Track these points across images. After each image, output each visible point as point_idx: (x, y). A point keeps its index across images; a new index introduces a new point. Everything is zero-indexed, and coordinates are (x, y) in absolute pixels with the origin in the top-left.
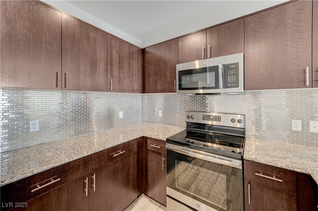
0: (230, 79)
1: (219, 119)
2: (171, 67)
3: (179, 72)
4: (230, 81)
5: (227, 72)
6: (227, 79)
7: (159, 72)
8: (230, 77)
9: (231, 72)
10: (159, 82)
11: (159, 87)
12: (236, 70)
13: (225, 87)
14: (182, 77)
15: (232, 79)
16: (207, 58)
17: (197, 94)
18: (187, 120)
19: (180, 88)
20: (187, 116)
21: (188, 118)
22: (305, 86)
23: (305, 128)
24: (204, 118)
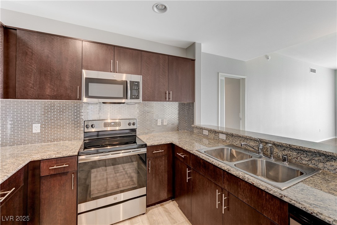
0: (134, 92)
1: (119, 124)
2: (70, 70)
3: (86, 78)
4: (134, 94)
5: (132, 88)
6: (132, 92)
7: (48, 71)
8: (134, 91)
9: (134, 88)
10: (49, 85)
11: (48, 91)
12: (138, 87)
13: (131, 98)
14: (90, 84)
15: (135, 93)
16: (114, 71)
17: (103, 103)
18: (86, 130)
19: (87, 96)
20: (86, 126)
21: (87, 128)
22: (166, 101)
23: (162, 123)
24: (106, 125)
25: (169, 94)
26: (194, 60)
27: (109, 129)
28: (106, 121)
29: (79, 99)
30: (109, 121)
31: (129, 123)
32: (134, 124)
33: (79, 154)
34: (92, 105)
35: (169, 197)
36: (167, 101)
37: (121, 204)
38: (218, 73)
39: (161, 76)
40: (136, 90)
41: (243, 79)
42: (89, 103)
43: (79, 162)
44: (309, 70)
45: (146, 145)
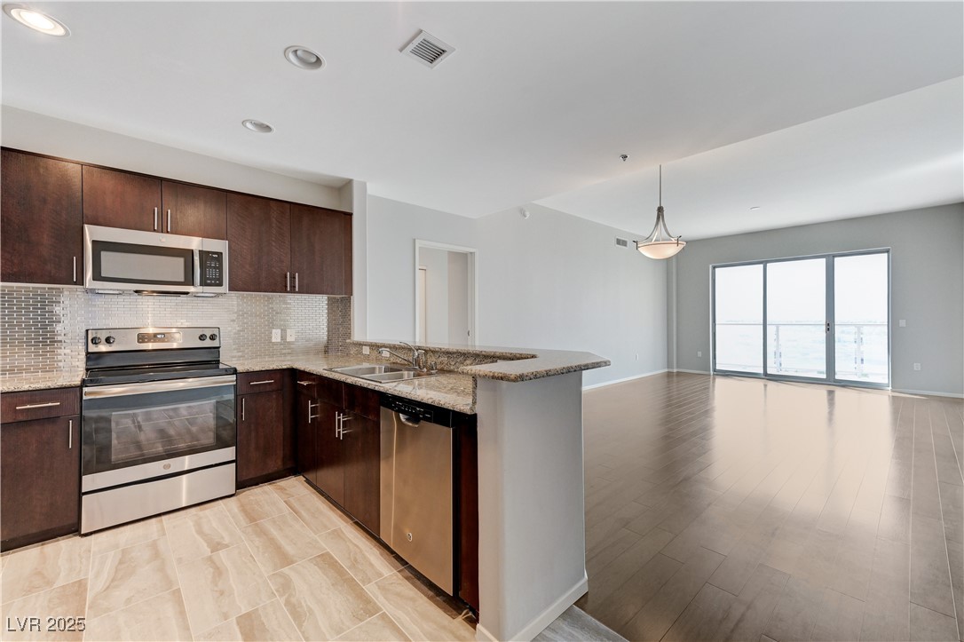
0: (209, 273)
2: (53, 223)
3: (93, 242)
5: (206, 263)
6: (205, 273)
8: (209, 271)
9: (211, 264)
12: (219, 262)
13: (203, 283)
14: (103, 253)
15: (211, 273)
16: (163, 230)
17: (136, 292)
18: (92, 348)
19: (97, 276)
20: (92, 340)
21: (96, 343)
22: (286, 291)
23: (283, 337)
24: (142, 338)
25: (293, 278)
26: (351, 215)
27: (150, 346)
28: (142, 331)
29: (75, 283)
30: (151, 330)
31: (201, 336)
32: (213, 338)
33: (84, 383)
34: (107, 296)
35: (288, 467)
36: (288, 292)
37: (184, 477)
38: (414, 240)
39: (274, 244)
40: (215, 268)
41: (471, 253)
42: (100, 292)
43: (84, 398)
44: (614, 241)
45: (235, 370)
